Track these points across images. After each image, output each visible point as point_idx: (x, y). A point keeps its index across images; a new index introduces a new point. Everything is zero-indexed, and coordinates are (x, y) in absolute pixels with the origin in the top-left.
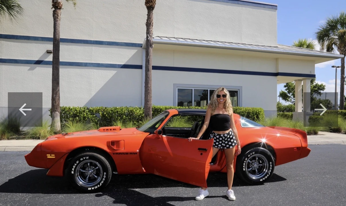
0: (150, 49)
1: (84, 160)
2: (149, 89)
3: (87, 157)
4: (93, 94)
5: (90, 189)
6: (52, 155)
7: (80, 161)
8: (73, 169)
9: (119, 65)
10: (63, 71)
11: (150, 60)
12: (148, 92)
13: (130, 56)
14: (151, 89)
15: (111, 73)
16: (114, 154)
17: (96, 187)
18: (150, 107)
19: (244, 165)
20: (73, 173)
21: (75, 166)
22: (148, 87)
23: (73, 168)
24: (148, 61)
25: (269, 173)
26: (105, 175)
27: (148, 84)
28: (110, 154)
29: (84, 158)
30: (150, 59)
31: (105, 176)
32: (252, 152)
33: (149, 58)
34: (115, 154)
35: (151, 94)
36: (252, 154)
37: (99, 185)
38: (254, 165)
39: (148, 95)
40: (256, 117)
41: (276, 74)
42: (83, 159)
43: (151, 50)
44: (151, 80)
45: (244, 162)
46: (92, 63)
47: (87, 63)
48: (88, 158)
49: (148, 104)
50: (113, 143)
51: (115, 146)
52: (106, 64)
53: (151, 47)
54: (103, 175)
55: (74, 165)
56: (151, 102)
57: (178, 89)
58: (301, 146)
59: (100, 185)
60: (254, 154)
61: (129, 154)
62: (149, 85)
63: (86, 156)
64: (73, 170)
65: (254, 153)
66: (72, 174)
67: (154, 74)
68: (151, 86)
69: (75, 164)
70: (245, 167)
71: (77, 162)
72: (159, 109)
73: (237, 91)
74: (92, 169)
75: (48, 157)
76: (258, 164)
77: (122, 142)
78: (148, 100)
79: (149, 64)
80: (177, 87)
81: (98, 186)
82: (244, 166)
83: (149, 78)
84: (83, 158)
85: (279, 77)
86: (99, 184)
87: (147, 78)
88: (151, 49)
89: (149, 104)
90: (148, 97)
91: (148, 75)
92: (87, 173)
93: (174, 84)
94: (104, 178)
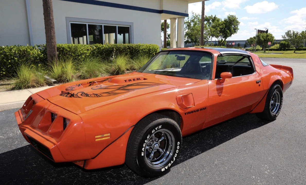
1: (155, 131)
2: (51, 23)
5: (164, 169)
6: (105, 135)
7: (151, 135)
12: (51, 27)
14: (53, 22)
16: (185, 114)
17: (170, 165)
18: (54, 47)
20: (143, 154)
22: (50, 19)
23: (144, 147)
27: (50, 16)
29: (156, 128)
31: (178, 146)
35: (54, 29)
44: (53, 10)
48: (161, 127)
49: (53, 42)
54: (176, 145)
55: (145, 143)
56: (55, 39)
59: (174, 161)
61: (199, 110)
63: (158, 125)
64: (143, 151)
68: (53, 19)
71: (148, 137)
72: (61, 47)
73: (129, 27)
74: (158, 142)
75: (96, 140)
77: (190, 97)
78: (52, 36)
80: (70, 21)
81: (172, 162)
83: (50, 7)
85: (163, 14)
86: (172, 159)
87: (47, 8)
89: (53, 41)
90: (51, 33)
91: (48, 4)
92: (152, 148)
93: (66, 17)
94: (177, 149)
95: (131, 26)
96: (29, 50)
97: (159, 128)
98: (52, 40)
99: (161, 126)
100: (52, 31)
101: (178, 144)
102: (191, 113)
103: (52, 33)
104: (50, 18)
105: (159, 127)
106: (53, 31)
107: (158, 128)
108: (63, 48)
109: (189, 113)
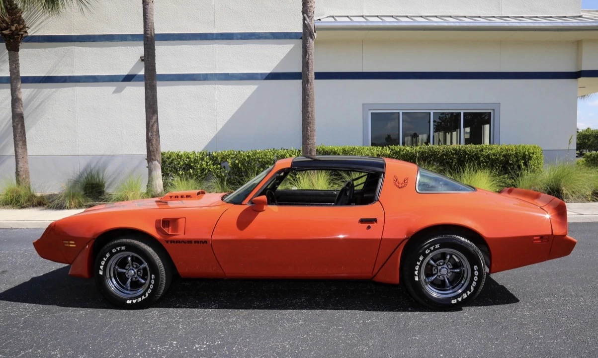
0: (309, 42)
1: (118, 252)
2: (309, 117)
4: (220, 127)
5: (130, 302)
6: (71, 242)
7: (112, 254)
8: (102, 267)
9: (262, 74)
10: (163, 91)
11: (310, 63)
12: (308, 122)
13: (282, 57)
14: (312, 116)
15: (248, 89)
16: (167, 242)
17: (140, 300)
18: (311, 150)
19: (417, 269)
20: (101, 273)
21: (104, 262)
22: (308, 112)
23: (102, 265)
24: (306, 64)
25: (472, 289)
26: (154, 279)
27: (307, 107)
28: (161, 242)
29: (118, 249)
30: (310, 61)
31: (153, 281)
32: (434, 245)
33: (308, 59)
34: (169, 242)
35: (313, 125)
36: (434, 248)
38: (440, 271)
39: (307, 128)
40: (523, 163)
41: (577, 75)
42: (116, 251)
43: (311, 43)
45: (417, 265)
46: (216, 74)
47: (207, 74)
48: (124, 248)
49: (308, 144)
50: (166, 223)
51: (170, 228)
52: (240, 74)
53: (311, 38)
54: (151, 279)
55: (103, 260)
56: (313, 139)
57: (371, 113)
58: (550, 233)
59: (146, 297)
60: (438, 249)
61: (193, 242)
62: (309, 109)
63: (121, 245)
64: (102, 269)
65: (437, 246)
66: (101, 275)
67: (318, 86)
68: (312, 111)
69: (105, 259)
70: (419, 273)
71: (108, 255)
73: (491, 113)
74: (136, 268)
75: (65, 245)
76: (450, 269)
77: (181, 222)
78: (309, 136)
79: (308, 70)
80: (370, 110)
81: (143, 297)
82: (416, 273)
83: (308, 95)
84: (116, 249)
85: (582, 80)
86: (144, 294)
87: (305, 97)
88: (311, 40)
89: (309, 143)
90: (307, 131)
93: (363, 104)
94: (152, 284)
95: (494, 110)
98: (308, 141)
102: (177, 242)
105: (121, 248)
106: (310, 127)
109: (174, 242)
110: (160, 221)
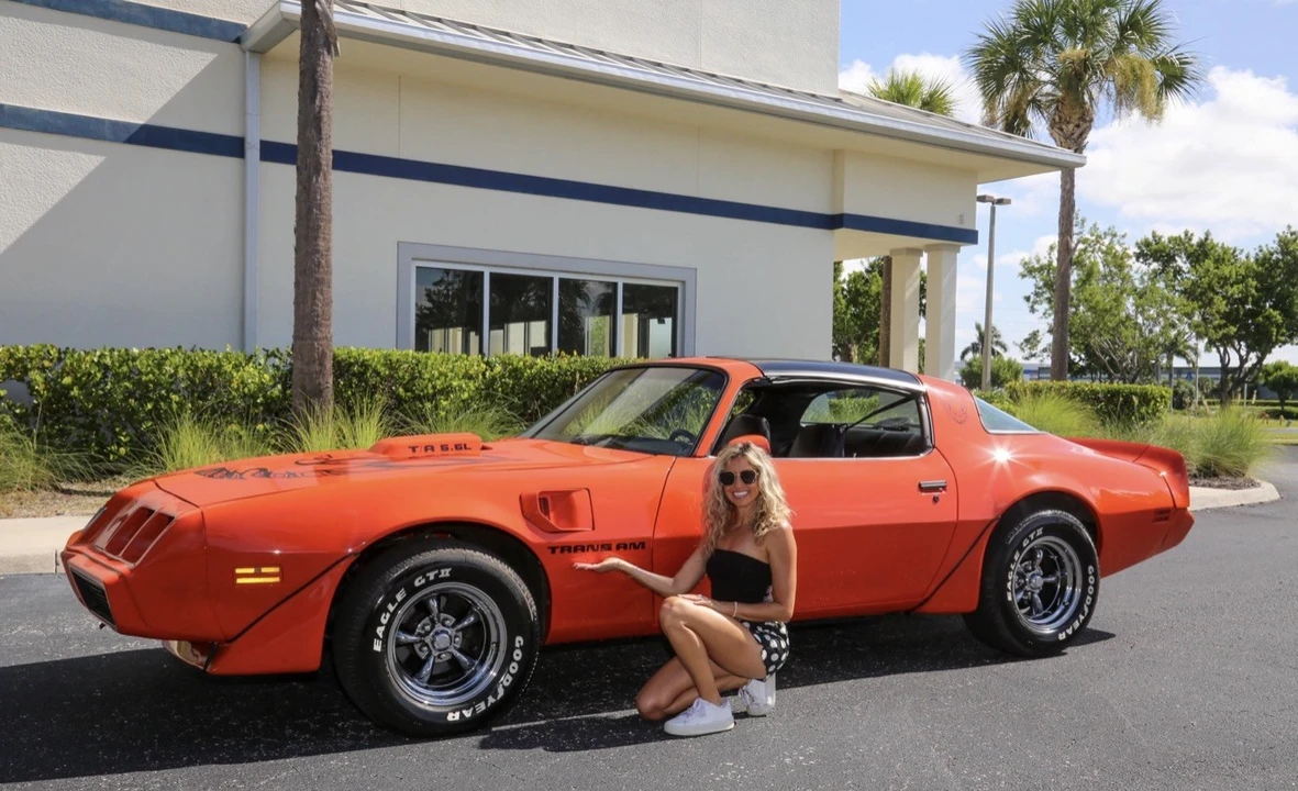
0: (324, 62)
1: (428, 583)
2: (319, 265)
3: (443, 571)
5: (457, 716)
6: (264, 570)
7: (411, 593)
8: (380, 630)
9: (114, 125)
11: (325, 119)
12: (317, 280)
14: (328, 262)
15: (68, 164)
16: (553, 550)
17: (482, 707)
18: (323, 354)
19: (1010, 578)
20: (377, 646)
21: (388, 616)
22: (318, 251)
23: (382, 625)
24: (311, 119)
26: (521, 648)
27: (316, 238)
28: (536, 551)
29: (431, 576)
30: (324, 113)
31: (518, 652)
33: (321, 107)
34: (558, 551)
35: (329, 287)
36: (1033, 536)
37: (495, 696)
39: (315, 297)
41: (833, 222)
42: (423, 581)
43: (328, 63)
44: (330, 216)
45: (1010, 570)
48: (448, 575)
49: (317, 339)
50: (548, 504)
51: (552, 514)
53: (329, 52)
54: (511, 648)
55: (387, 611)
56: (328, 326)
57: (417, 267)
58: (1171, 505)
59: (499, 698)
60: (1040, 537)
61: (614, 547)
62: (321, 243)
63: (438, 565)
64: (381, 636)
65: (1040, 532)
66: (377, 652)
67: (341, 187)
68: (328, 250)
69: (391, 608)
70: (1012, 587)
71: (399, 597)
72: (357, 362)
73: (676, 289)
75: (240, 581)
76: (1044, 577)
77: (580, 499)
78: (318, 316)
79: (320, 139)
80: (413, 259)
81: (491, 700)
82: (1009, 585)
83: (319, 207)
84: (424, 577)
85: (842, 233)
86: (492, 690)
87: (310, 211)
88: (328, 59)
89: (319, 335)
90: (314, 304)
91: (316, 192)
92: (427, 645)
93: (398, 243)
94: (514, 661)
95: (683, 283)
96: (228, 367)
97: (442, 575)
98: (315, 330)
99: (448, 570)
100: (318, 294)
101: (517, 645)
102: (576, 549)
103: (320, 305)
104: (318, 245)
105: (440, 573)
106: (322, 294)
107: (436, 576)
108: (365, 365)
109: (569, 549)
110: (531, 498)
